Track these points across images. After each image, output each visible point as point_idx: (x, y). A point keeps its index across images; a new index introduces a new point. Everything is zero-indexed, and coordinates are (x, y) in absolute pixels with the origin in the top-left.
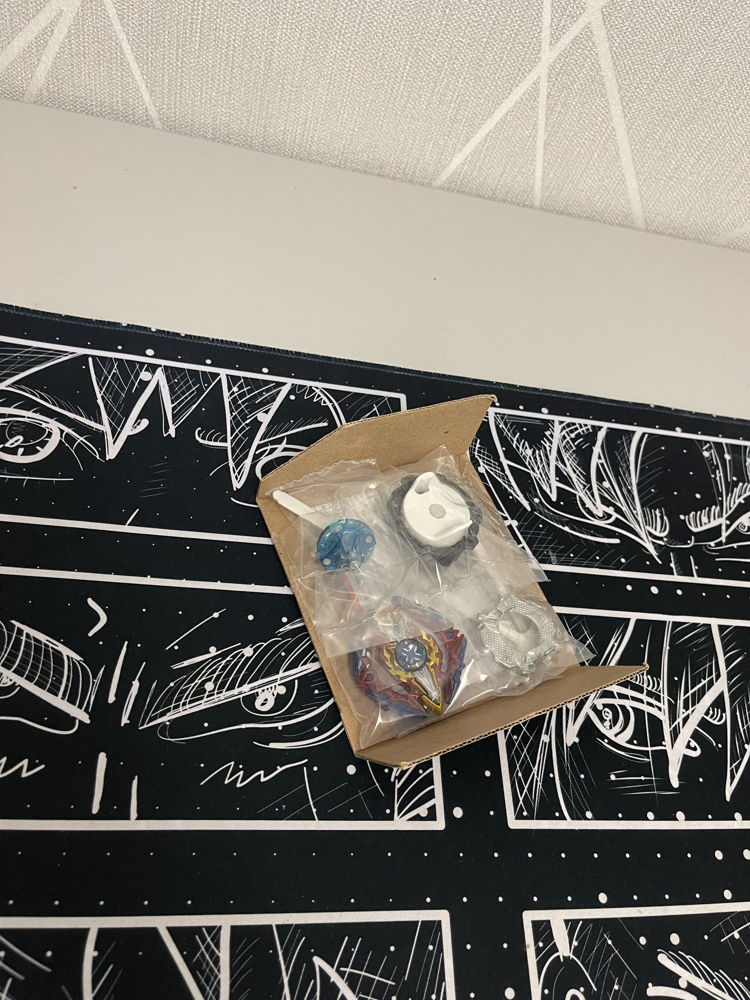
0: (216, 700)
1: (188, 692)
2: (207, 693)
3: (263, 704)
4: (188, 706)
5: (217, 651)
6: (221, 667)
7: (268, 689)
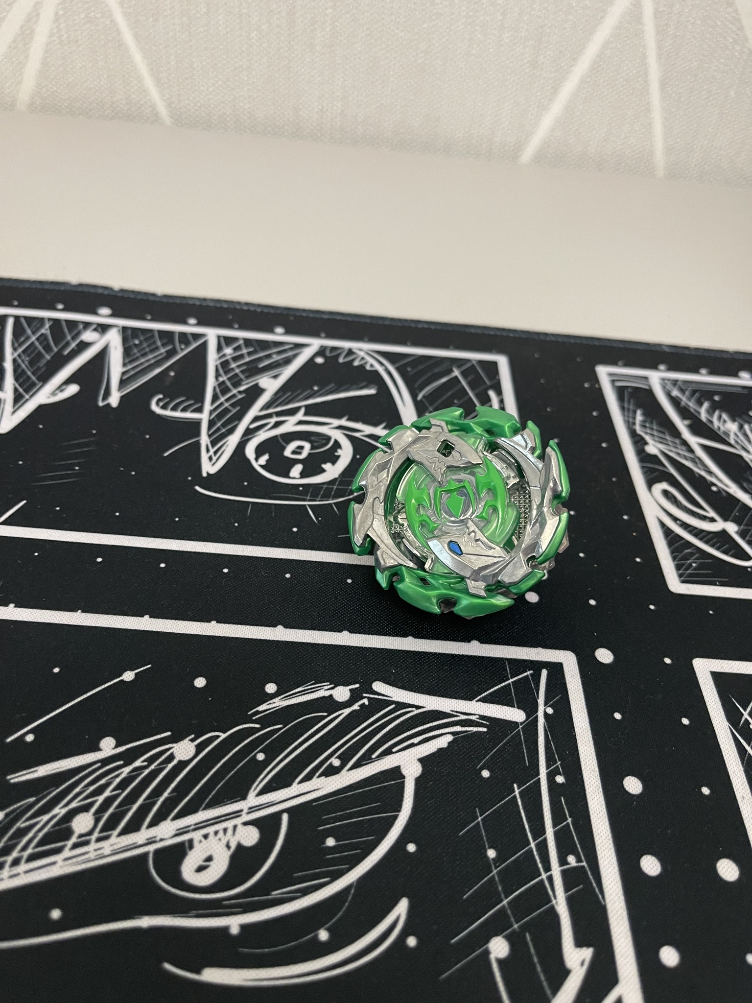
0: (92, 855)
1: (30, 835)
2: (74, 839)
3: (200, 869)
4: (23, 867)
5: (116, 747)
6: (118, 780)
7: (216, 833)
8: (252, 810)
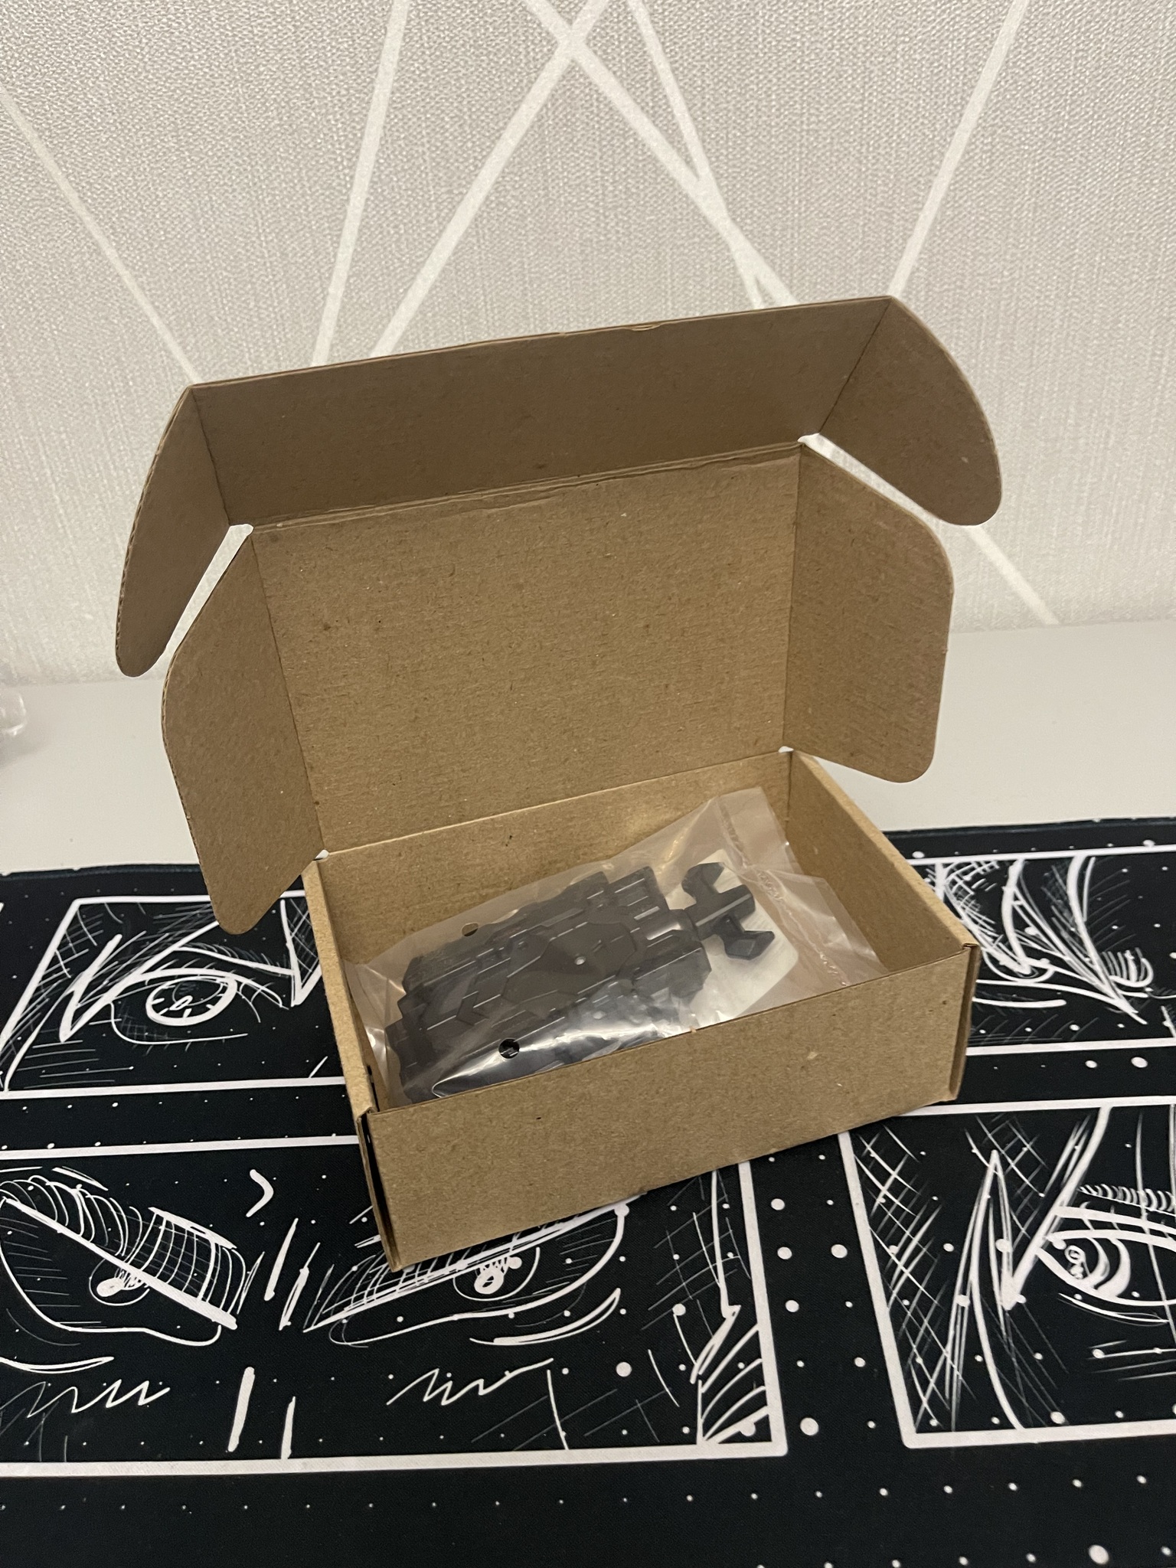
0: (417, 1284)
1: (377, 1276)
2: (404, 1276)
3: (486, 1285)
4: (375, 1296)
7: (494, 1263)
8: (515, 1247)
